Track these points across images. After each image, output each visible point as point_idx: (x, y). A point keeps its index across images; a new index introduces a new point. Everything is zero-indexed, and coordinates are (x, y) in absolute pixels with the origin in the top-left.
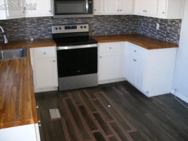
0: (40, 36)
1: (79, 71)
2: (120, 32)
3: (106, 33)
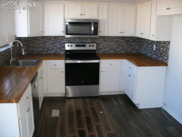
0: (55, 51)
2: (125, 51)
3: (112, 52)
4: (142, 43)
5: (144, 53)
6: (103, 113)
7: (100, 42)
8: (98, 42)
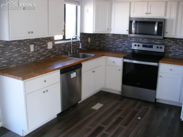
1: (139, 84)
8: (169, 44)
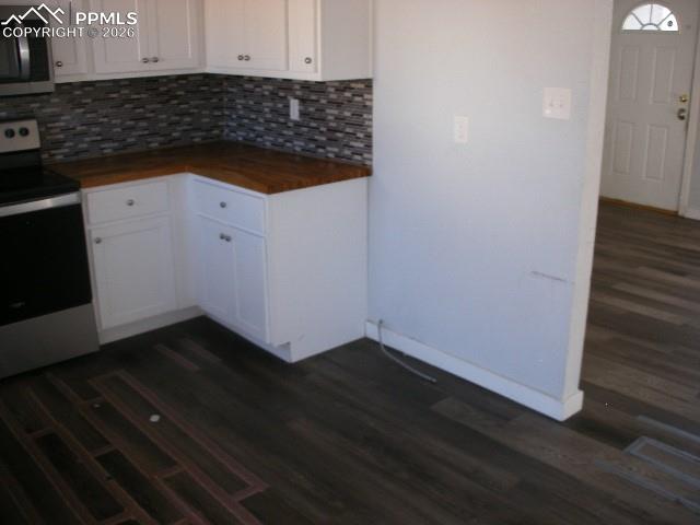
1: (18, 305)
2: (161, 139)
3: (109, 148)
4: (226, 99)
5: (240, 135)
6: (163, 418)
7: (54, 110)
8: (44, 111)
